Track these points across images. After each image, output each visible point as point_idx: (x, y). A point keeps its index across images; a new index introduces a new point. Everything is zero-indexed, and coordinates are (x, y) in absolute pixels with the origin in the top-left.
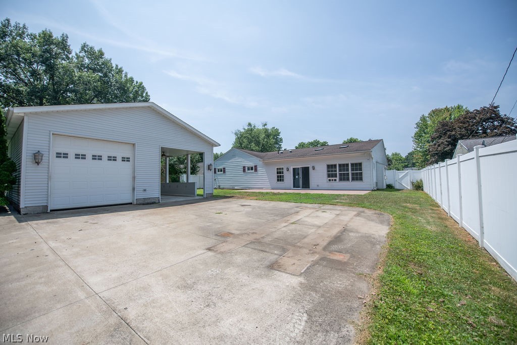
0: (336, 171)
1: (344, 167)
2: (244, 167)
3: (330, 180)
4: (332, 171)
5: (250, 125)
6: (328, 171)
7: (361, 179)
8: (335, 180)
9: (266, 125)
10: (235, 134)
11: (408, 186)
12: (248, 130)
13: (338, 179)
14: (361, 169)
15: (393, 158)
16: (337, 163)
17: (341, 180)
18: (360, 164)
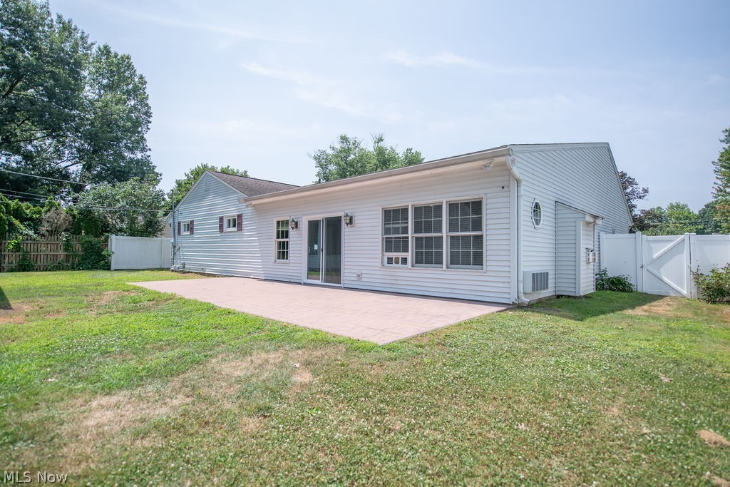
0: (405, 230)
1: (426, 217)
2: (221, 219)
3: (390, 260)
4: (396, 231)
5: (344, 139)
6: (387, 231)
7: (478, 260)
8: (404, 261)
9: (381, 140)
10: (315, 158)
11: (681, 285)
12: (343, 150)
13: (409, 255)
14: (478, 225)
15: (670, 215)
16: (408, 202)
17: (419, 260)
18: (477, 206)
